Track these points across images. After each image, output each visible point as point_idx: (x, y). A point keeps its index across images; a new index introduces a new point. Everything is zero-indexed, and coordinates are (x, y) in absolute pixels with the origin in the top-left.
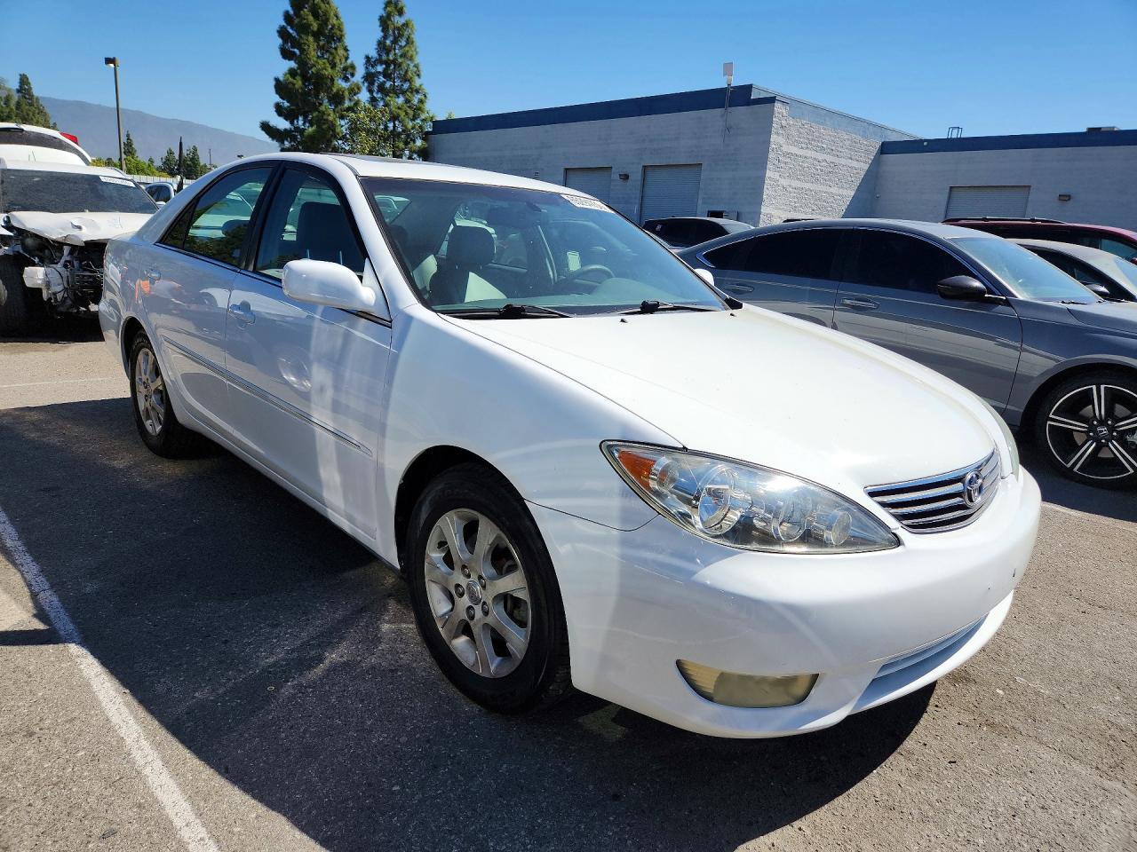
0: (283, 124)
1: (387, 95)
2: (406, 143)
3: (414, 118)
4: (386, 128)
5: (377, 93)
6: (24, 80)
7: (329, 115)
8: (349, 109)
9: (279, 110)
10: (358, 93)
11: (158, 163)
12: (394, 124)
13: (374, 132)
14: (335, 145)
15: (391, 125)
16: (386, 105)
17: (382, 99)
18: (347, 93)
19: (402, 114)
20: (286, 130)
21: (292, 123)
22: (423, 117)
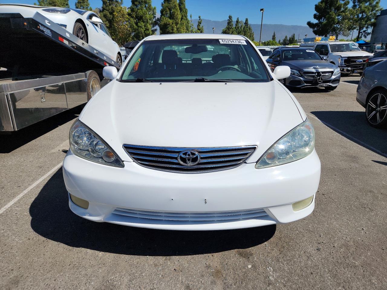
0: (315, 21)
1: (361, 3)
2: (366, 22)
3: (372, 11)
4: (358, 16)
5: (357, 3)
6: (247, 20)
7: (333, 15)
8: (343, 12)
9: (315, 17)
10: (347, 5)
11: (282, 41)
12: (362, 14)
13: (352, 19)
14: (334, 27)
15: (360, 15)
16: (360, 7)
17: (359, 5)
18: (343, 5)
19: (366, 10)
20: (316, 23)
21: (319, 20)
22: (377, 9)
